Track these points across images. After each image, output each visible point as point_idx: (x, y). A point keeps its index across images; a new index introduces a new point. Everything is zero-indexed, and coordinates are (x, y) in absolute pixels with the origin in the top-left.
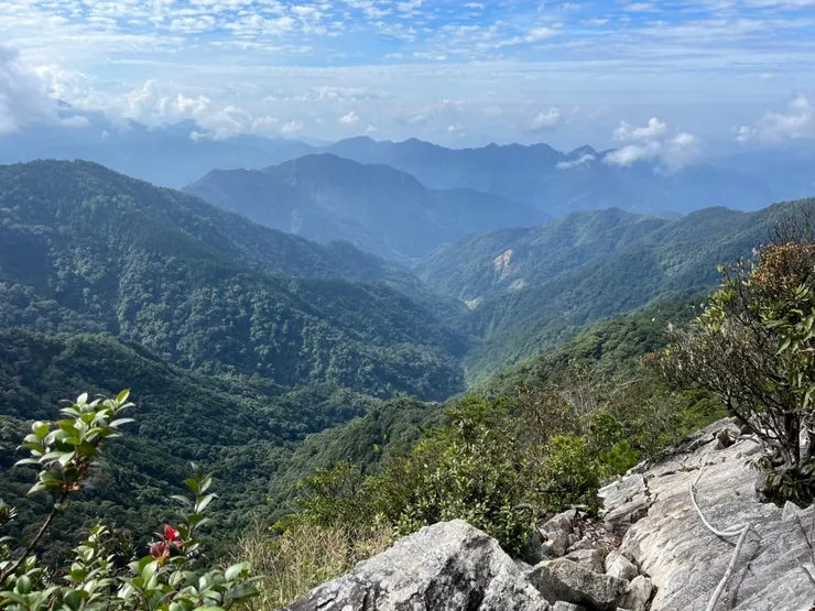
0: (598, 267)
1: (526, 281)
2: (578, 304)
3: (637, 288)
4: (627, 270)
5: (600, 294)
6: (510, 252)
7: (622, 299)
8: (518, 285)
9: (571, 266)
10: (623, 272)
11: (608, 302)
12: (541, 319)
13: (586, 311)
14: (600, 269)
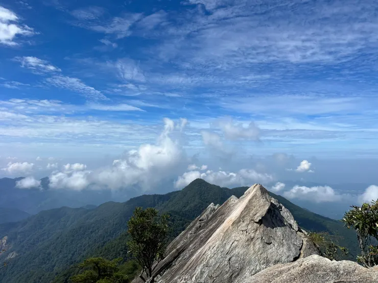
0: (58, 238)
1: (18, 252)
2: (49, 260)
3: (79, 245)
4: (73, 236)
5: (61, 252)
6: (6, 237)
7: (72, 252)
8: (12, 256)
9: (43, 240)
10: (72, 238)
11: (66, 255)
12: (28, 273)
13: (53, 263)
14: (60, 239)
